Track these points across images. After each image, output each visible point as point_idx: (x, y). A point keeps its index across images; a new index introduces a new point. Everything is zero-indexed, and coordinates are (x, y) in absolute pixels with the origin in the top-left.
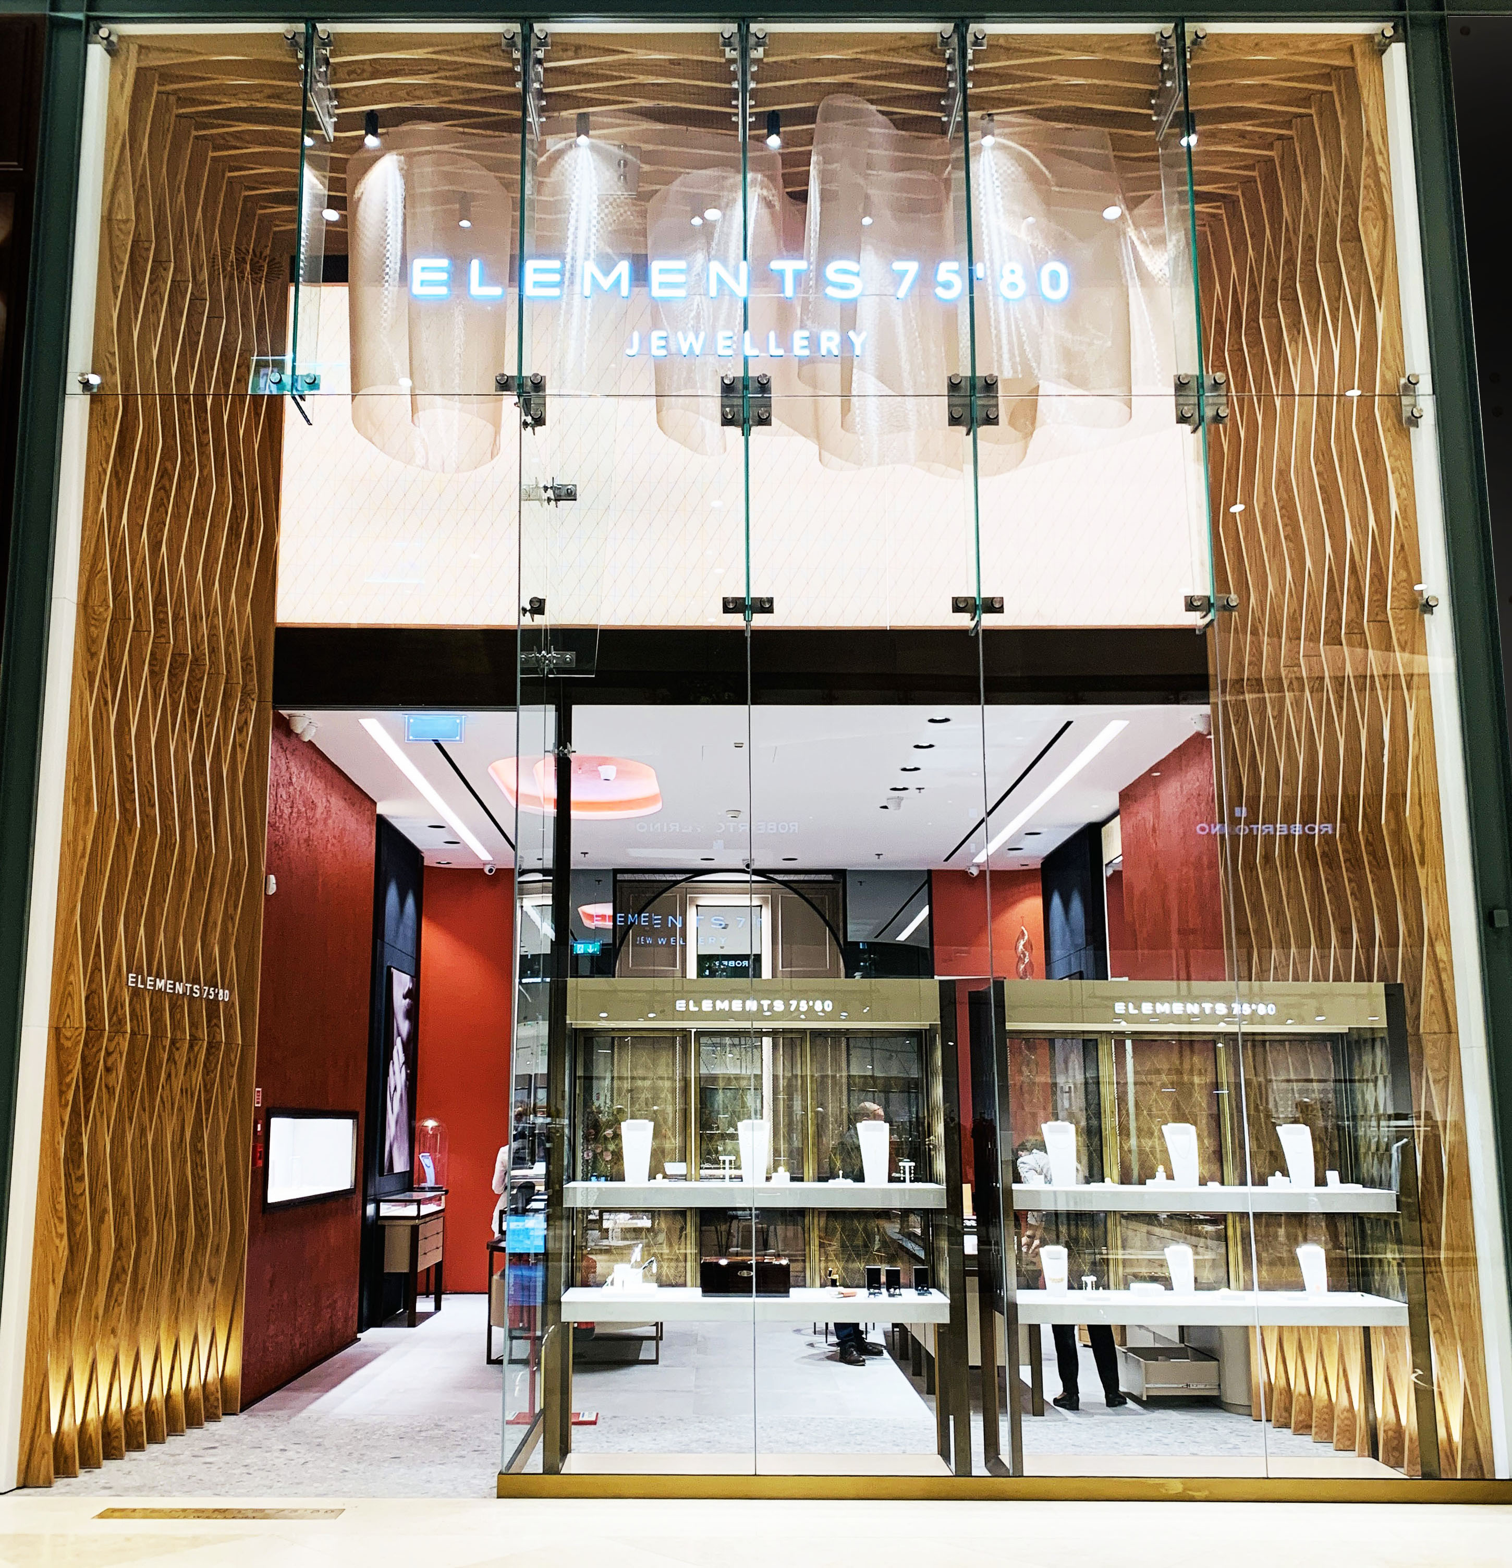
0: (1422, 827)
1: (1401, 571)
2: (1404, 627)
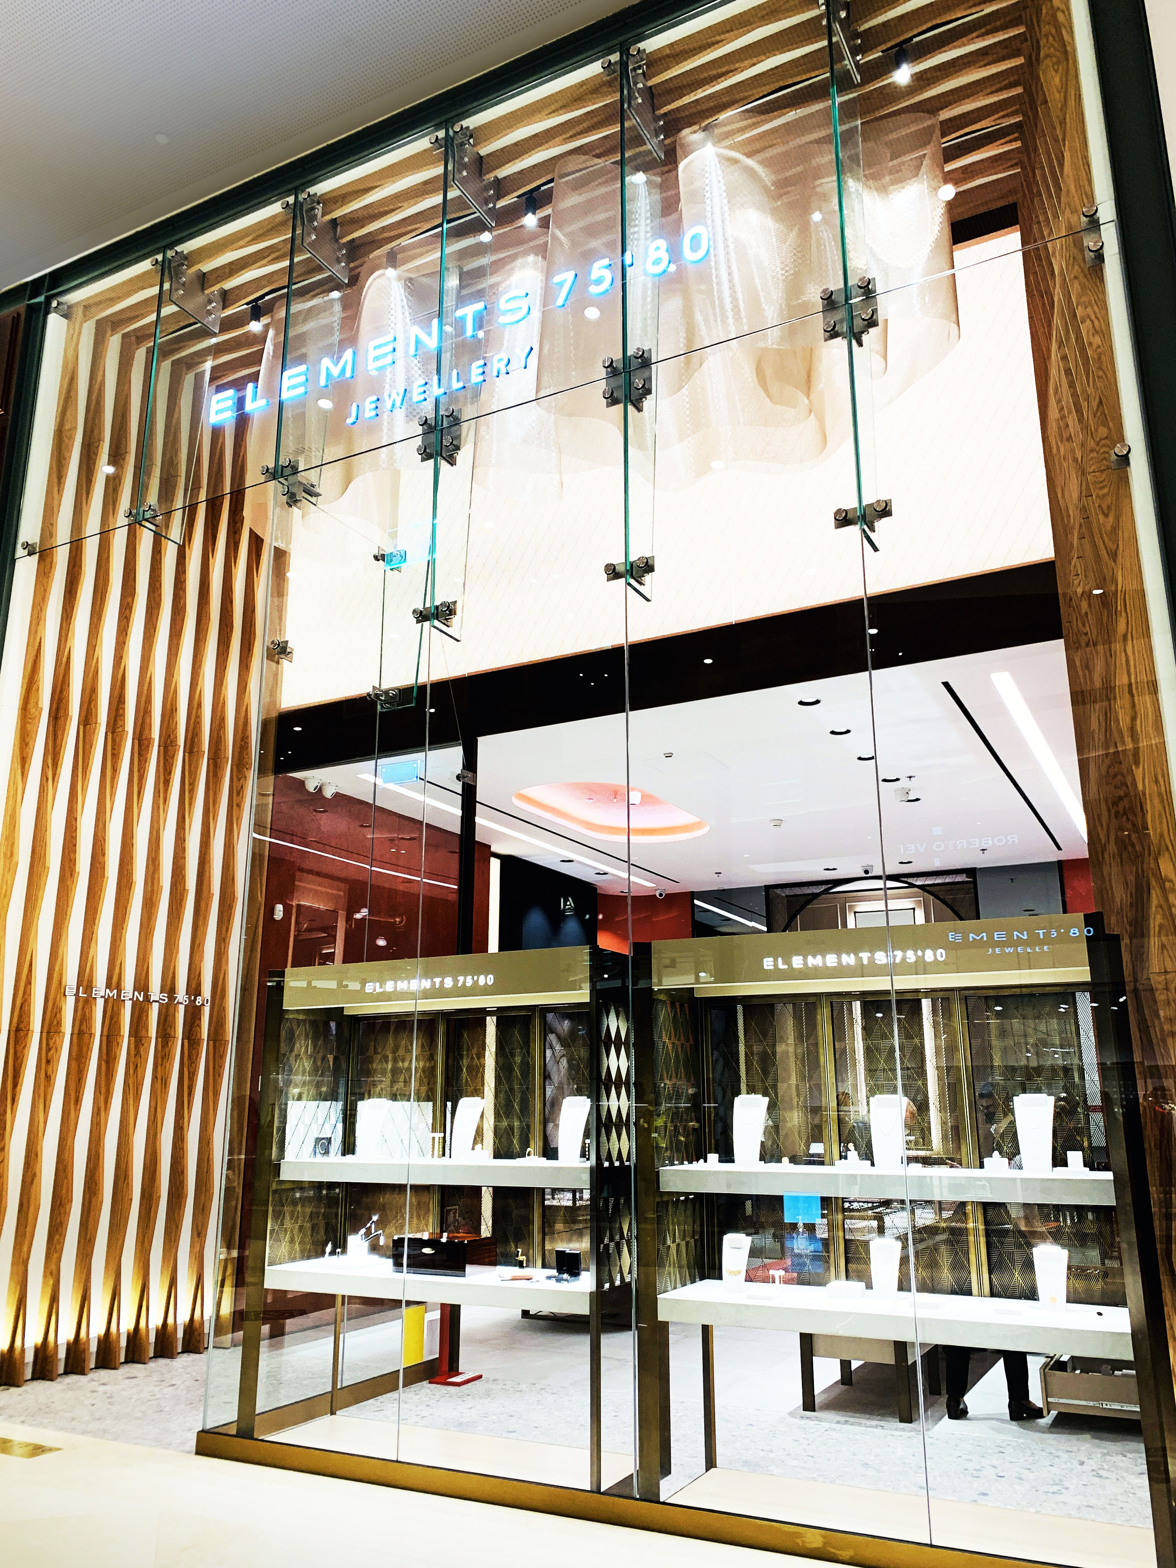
0: (1134, 719)
1: (1101, 428)
2: (1106, 490)
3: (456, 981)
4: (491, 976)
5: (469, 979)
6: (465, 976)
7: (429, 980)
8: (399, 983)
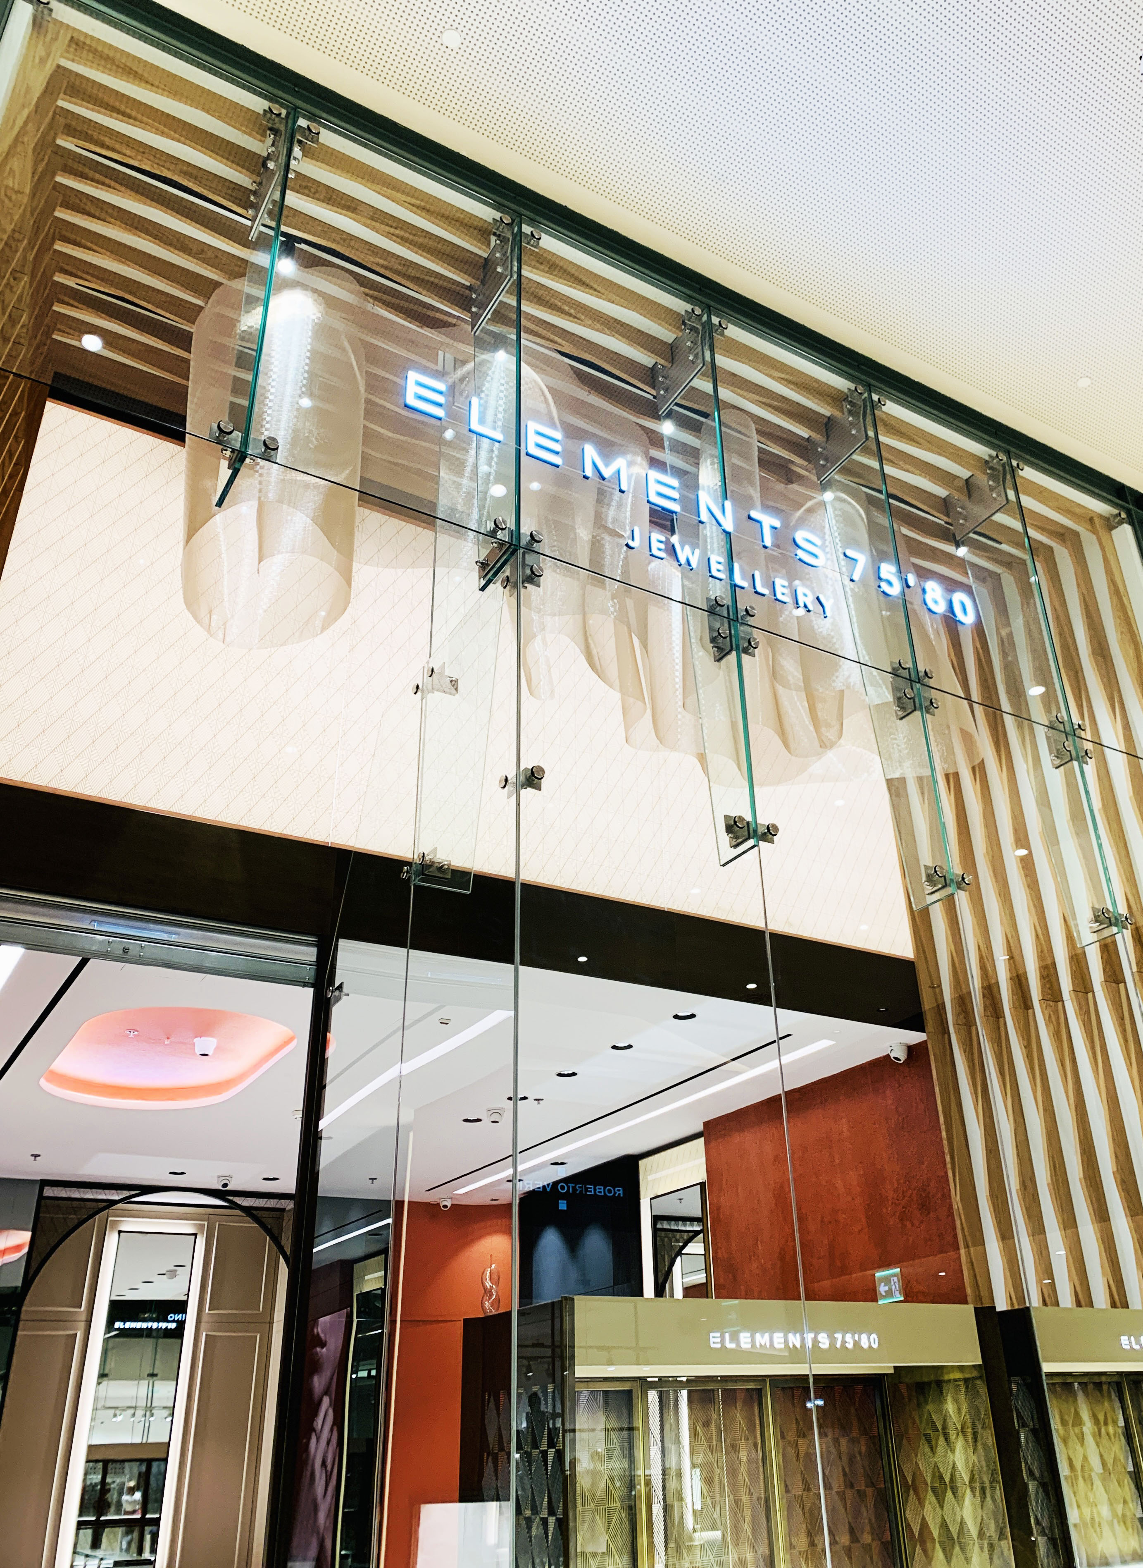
3: (833, 1340)
4: (874, 1336)
5: (848, 1337)
6: (845, 1333)
7: (798, 1335)
8: (758, 1336)
